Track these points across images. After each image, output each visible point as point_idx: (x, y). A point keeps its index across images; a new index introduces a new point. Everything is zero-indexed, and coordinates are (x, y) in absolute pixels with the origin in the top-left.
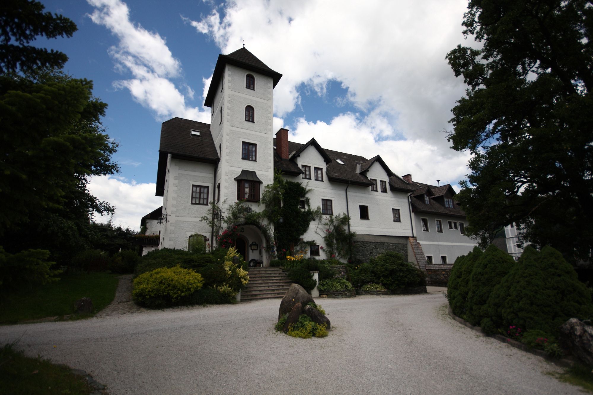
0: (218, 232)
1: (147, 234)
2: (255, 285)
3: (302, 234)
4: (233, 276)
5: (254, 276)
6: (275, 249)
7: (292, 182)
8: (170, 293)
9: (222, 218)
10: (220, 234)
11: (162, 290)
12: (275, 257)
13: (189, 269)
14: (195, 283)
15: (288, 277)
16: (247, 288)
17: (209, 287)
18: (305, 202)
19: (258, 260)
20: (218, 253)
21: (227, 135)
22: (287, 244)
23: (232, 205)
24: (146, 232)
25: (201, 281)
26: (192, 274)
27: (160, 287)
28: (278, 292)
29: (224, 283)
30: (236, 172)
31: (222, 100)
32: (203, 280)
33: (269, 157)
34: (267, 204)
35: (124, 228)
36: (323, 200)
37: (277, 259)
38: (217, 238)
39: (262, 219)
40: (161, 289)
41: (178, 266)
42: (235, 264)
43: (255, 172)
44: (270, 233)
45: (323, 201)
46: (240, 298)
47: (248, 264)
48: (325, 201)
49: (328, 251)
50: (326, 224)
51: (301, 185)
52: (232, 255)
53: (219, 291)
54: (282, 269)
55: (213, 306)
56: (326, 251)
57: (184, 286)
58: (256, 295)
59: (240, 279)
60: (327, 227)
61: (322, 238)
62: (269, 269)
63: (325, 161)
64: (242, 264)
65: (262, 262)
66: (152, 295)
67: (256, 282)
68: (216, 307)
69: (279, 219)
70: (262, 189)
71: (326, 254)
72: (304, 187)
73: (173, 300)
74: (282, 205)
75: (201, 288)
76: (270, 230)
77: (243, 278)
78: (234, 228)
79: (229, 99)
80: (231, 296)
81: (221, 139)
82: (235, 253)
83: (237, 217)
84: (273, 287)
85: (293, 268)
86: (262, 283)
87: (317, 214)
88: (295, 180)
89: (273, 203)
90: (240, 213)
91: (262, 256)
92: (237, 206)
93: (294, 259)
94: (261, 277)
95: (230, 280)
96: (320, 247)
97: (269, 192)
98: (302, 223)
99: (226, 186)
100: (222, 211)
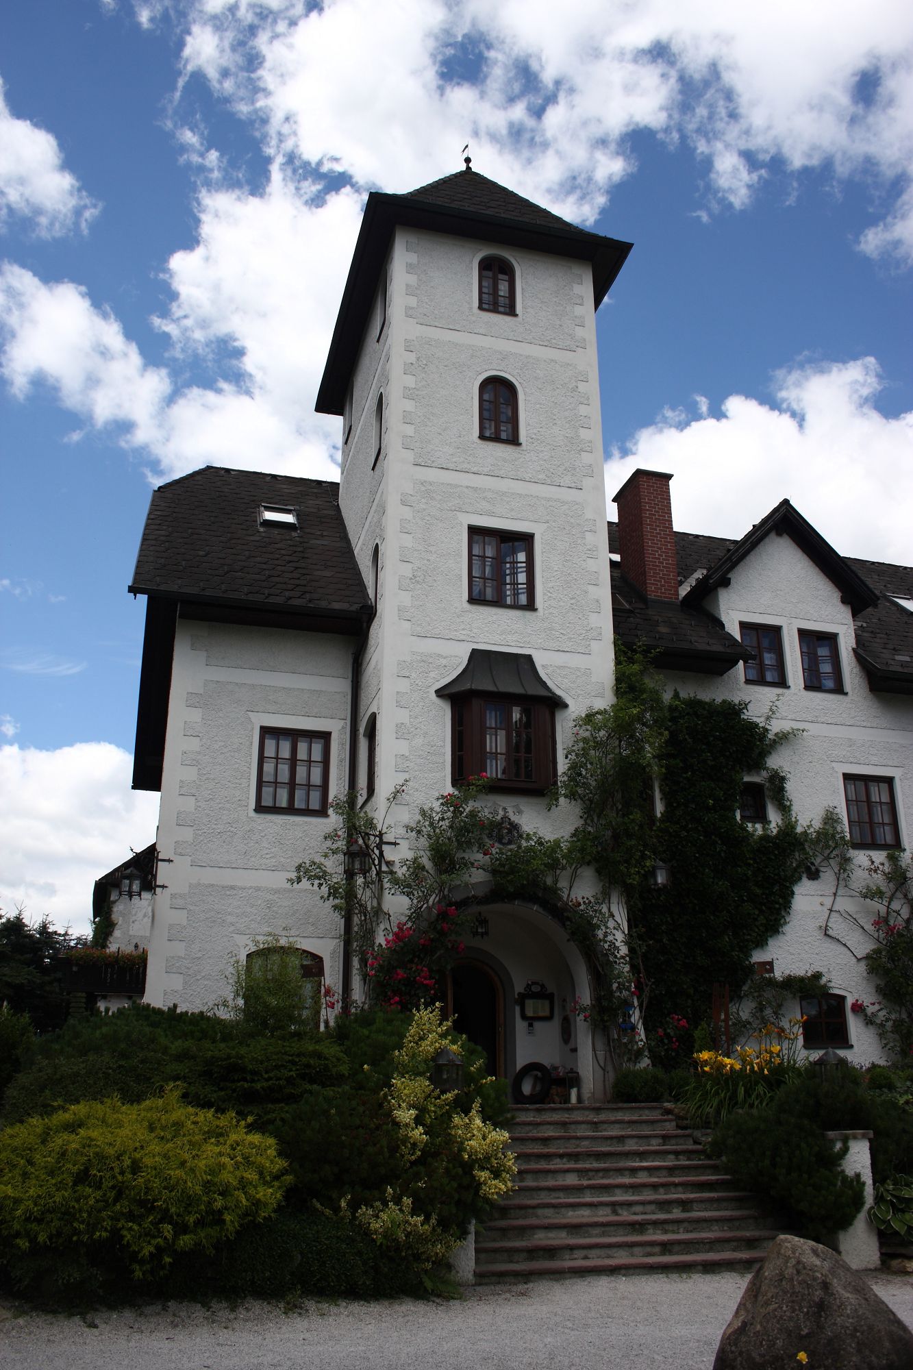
0: (369, 934)
1: (113, 947)
2: (545, 1198)
3: (761, 943)
4: (436, 1155)
5: (538, 1149)
6: (636, 1016)
7: (700, 703)
8: (125, 1233)
9: (384, 868)
10: (377, 942)
11: (85, 1215)
12: (639, 1054)
13: (221, 1110)
14: (243, 1184)
15: (709, 1157)
16: (504, 1211)
17: (318, 1206)
18: (767, 793)
19: (556, 1068)
20: (366, 1032)
21: (404, 503)
22: (691, 991)
23: (432, 809)
24: (111, 939)
25: (276, 1178)
26: (234, 1137)
27: (78, 1201)
28: (665, 1237)
29: (390, 1190)
30: (444, 662)
31: (383, 369)
32: (284, 1172)
33: (591, 588)
34: (591, 801)
35: (32, 921)
36: (847, 777)
37: (645, 1062)
38: (364, 962)
39: (569, 871)
40: (80, 1211)
41: (173, 1091)
42: (443, 1092)
43: (529, 658)
44: (610, 938)
45: (851, 788)
46: (472, 1263)
47: (509, 1090)
48: (861, 785)
49: (890, 1024)
50: (871, 894)
51: (740, 712)
52: (428, 1046)
53: (366, 1233)
54: (678, 1118)
55: (334, 1309)
56: (882, 1025)
57: (189, 1202)
58: (551, 1252)
59: (468, 1167)
60: (879, 906)
61: (859, 960)
62: (613, 1116)
63: (844, 601)
64: (479, 1091)
65: (573, 1080)
66: (42, 1238)
67: (551, 1182)
68: (351, 1314)
69: (652, 873)
70: (565, 732)
71: (881, 1036)
72: (761, 721)
73: (136, 1267)
74: (659, 808)
75: (275, 1211)
76: (611, 924)
77: (484, 1162)
78: (443, 915)
79: (412, 358)
80: (428, 1260)
81: (379, 524)
82: (443, 1036)
83: (453, 863)
84: (638, 1208)
85: (729, 1112)
86: (579, 1189)
87: (828, 847)
88: (717, 693)
89: (618, 796)
90: (464, 845)
91: (575, 1050)
92: (449, 814)
93: (738, 1067)
94: (575, 1156)
95: (417, 1177)
96: (849, 1002)
97: (598, 745)
98: (758, 891)
99: (399, 726)
100: (388, 838)
